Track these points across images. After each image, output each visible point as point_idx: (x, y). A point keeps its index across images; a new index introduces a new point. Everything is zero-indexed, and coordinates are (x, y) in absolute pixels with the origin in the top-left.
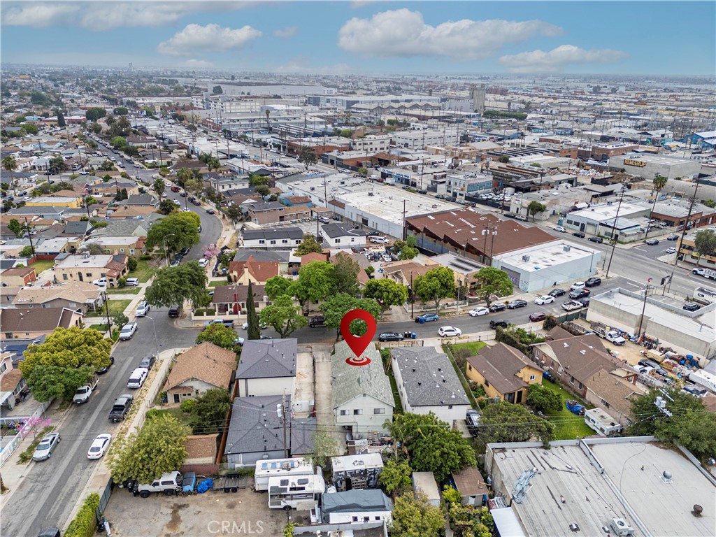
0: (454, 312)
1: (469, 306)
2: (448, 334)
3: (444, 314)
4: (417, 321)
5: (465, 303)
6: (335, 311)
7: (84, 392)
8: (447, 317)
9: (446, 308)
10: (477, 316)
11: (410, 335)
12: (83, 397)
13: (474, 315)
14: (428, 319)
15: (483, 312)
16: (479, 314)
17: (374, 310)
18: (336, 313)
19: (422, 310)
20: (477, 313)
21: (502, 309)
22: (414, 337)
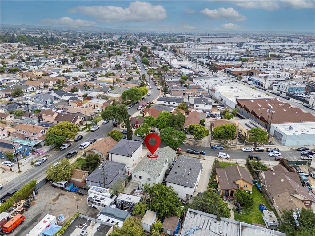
0: (234, 148)
1: (245, 146)
2: (222, 156)
3: (228, 147)
4: (212, 148)
5: (243, 144)
6: (165, 134)
7: (64, 146)
8: (229, 149)
9: (231, 145)
10: (245, 151)
11: (202, 153)
12: (63, 148)
13: (243, 151)
14: (217, 148)
15: (250, 150)
16: (247, 151)
17: (182, 137)
18: (165, 135)
19: (218, 143)
20: (246, 150)
21: (262, 151)
22: (204, 154)
